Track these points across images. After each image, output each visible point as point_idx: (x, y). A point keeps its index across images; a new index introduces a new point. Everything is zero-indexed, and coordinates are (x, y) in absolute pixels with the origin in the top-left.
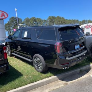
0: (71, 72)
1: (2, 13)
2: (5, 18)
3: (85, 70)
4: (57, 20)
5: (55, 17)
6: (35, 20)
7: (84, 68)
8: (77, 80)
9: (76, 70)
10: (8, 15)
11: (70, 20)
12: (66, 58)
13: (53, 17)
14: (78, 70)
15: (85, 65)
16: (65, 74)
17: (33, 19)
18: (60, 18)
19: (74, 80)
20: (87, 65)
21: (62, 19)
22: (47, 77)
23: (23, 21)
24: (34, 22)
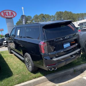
0: (63, 72)
1: (11, 12)
2: (14, 17)
3: (79, 70)
4: (64, 14)
5: (63, 12)
6: (43, 16)
7: (79, 67)
8: (67, 82)
9: (69, 70)
10: (16, 14)
11: (78, 14)
12: (52, 58)
13: (60, 12)
14: (71, 70)
15: (80, 64)
16: (56, 74)
17: (42, 16)
18: (68, 13)
19: (64, 82)
20: (82, 64)
21: (69, 14)
22: (35, 78)
23: (32, 18)
24: (42, 18)
